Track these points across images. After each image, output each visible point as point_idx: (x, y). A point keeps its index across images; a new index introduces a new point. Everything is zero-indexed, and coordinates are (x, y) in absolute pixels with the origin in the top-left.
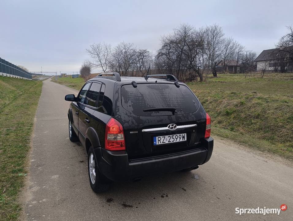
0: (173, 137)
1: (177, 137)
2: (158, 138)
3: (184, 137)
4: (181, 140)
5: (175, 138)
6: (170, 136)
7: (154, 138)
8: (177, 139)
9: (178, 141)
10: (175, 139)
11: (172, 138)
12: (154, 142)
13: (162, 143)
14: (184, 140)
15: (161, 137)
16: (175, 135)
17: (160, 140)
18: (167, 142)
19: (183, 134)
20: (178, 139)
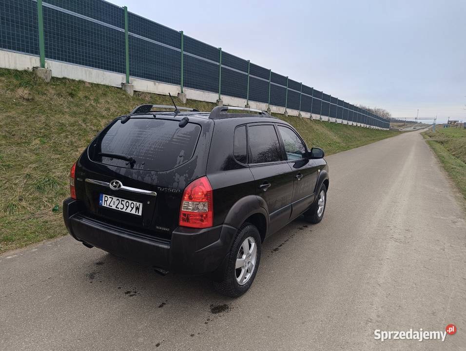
0: (123, 202)
1: (127, 203)
2: (105, 196)
3: (137, 209)
4: (133, 212)
5: (125, 205)
6: (119, 199)
7: (101, 195)
8: (127, 207)
9: (128, 211)
10: (125, 207)
11: (122, 204)
12: (101, 201)
13: (108, 206)
14: (137, 214)
15: (109, 196)
16: (126, 201)
17: (106, 201)
18: (114, 207)
19: (138, 204)
20: (130, 208)
